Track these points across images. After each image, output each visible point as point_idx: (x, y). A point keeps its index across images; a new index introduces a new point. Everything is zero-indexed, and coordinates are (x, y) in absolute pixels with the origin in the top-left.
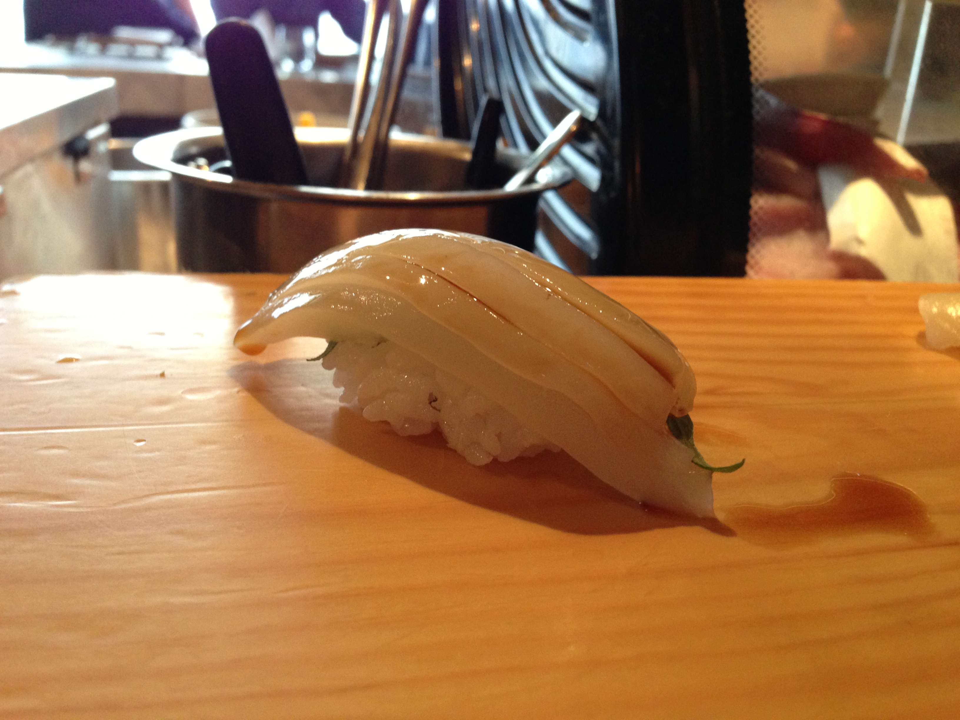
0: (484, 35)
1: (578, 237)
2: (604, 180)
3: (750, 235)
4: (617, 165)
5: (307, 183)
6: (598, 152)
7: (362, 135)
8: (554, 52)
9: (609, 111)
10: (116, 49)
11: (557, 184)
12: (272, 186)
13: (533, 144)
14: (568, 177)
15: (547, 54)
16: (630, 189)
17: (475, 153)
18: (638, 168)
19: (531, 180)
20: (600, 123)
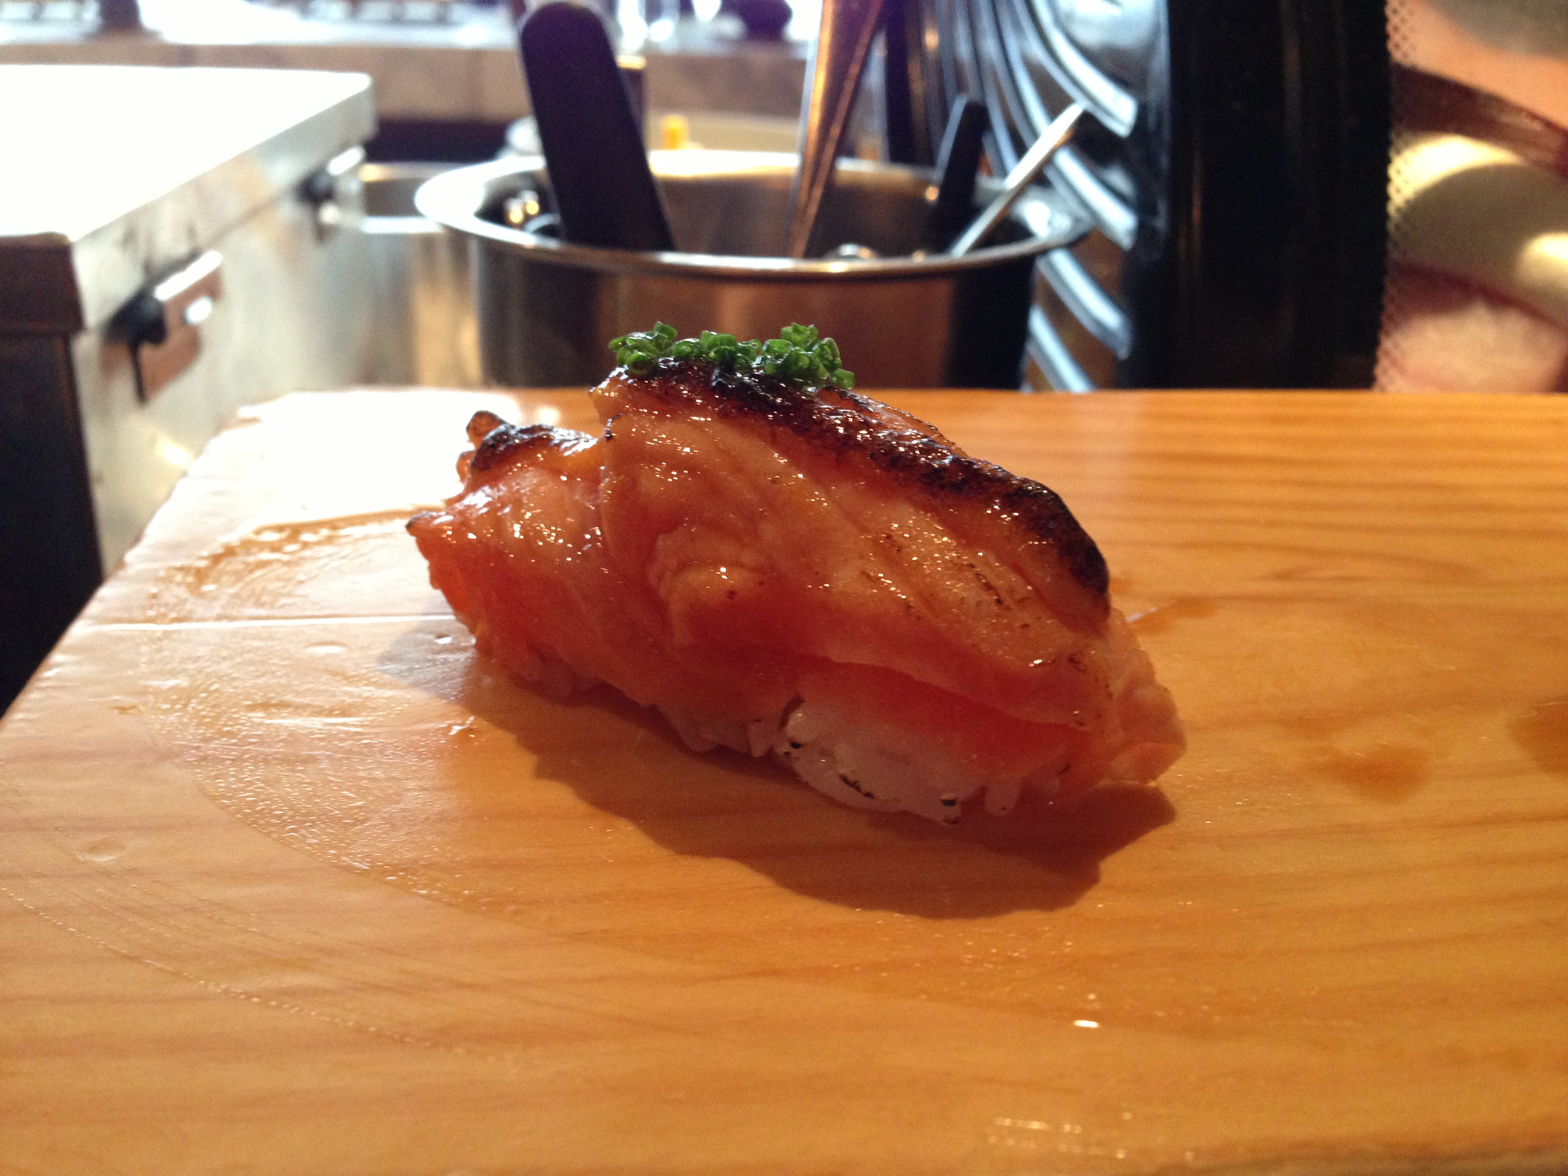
1: (1098, 323)
2: (1143, 231)
3: (1384, 318)
4: (1162, 207)
5: (670, 247)
9: (1152, 119)
10: (373, 10)
11: (1069, 239)
12: (620, 255)
14: (1082, 228)
16: (1182, 244)
17: (945, 188)
18: (1196, 213)
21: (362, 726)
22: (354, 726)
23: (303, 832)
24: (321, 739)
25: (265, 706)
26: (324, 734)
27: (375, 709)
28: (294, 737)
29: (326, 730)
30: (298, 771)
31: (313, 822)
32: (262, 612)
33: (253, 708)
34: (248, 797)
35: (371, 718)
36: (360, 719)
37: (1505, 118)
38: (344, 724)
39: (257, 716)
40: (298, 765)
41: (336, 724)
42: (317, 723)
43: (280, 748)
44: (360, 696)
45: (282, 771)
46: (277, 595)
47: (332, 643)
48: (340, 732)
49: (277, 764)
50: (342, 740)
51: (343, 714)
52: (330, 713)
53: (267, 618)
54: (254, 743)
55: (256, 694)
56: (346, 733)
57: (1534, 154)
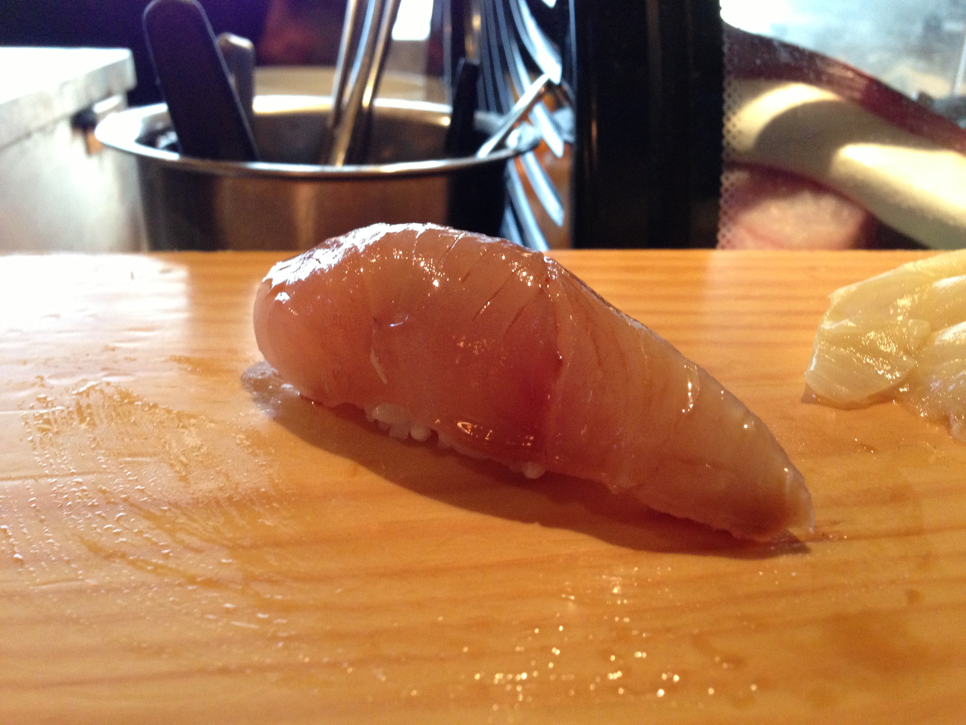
16: (586, 154)
17: (453, 118)
18: (594, 134)
19: (501, 146)
37: (831, 70)
57: (848, 93)
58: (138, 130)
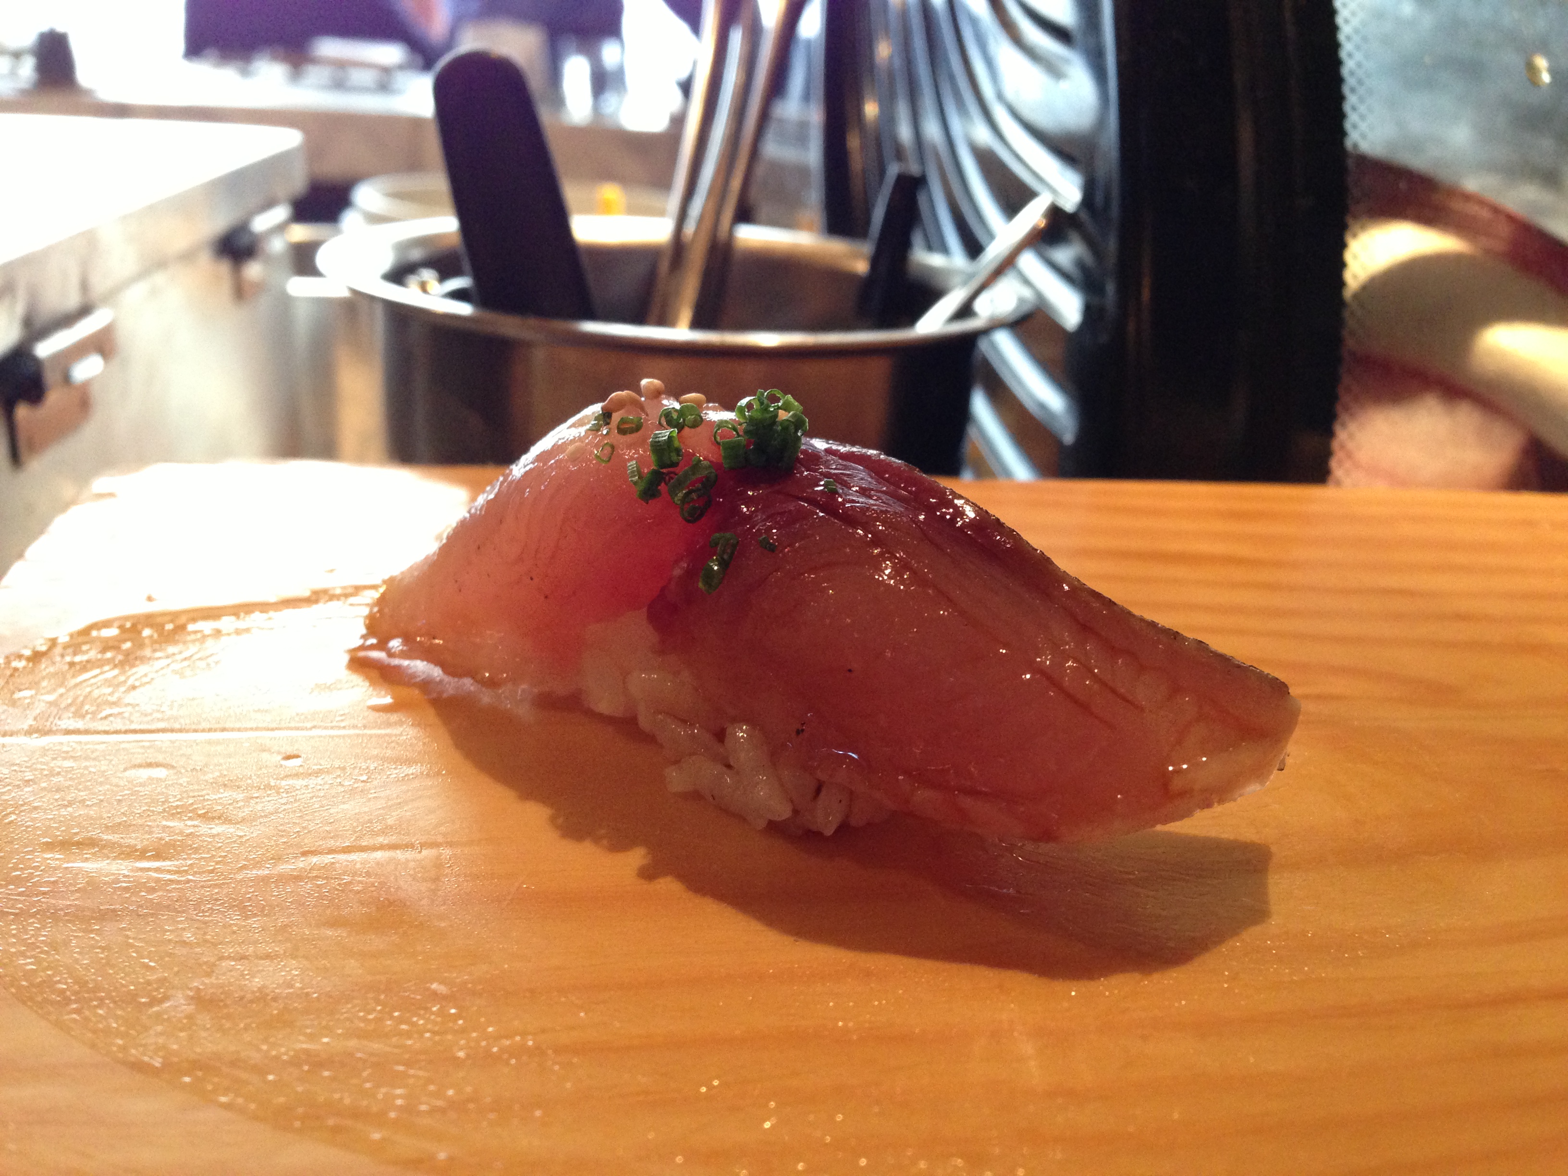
0: (898, 63)
1: (1042, 406)
2: (1090, 312)
4: (1110, 288)
5: (593, 316)
6: (1080, 264)
7: (690, 228)
8: (1010, 94)
9: (1099, 199)
10: (315, 75)
11: (1012, 318)
12: (532, 322)
13: (974, 248)
14: (1026, 308)
15: (1000, 97)
16: (1131, 327)
17: (875, 262)
18: (1146, 294)
19: (965, 311)
20: (1084, 216)
21: (176, 872)
22: (169, 872)
23: (87, 1013)
24: (126, 889)
25: (65, 845)
26: (129, 882)
27: (196, 850)
28: (93, 885)
29: (132, 877)
30: (92, 931)
31: (101, 999)
32: (80, 724)
33: (50, 847)
34: (26, 964)
35: (189, 862)
36: (176, 863)
38: (157, 870)
39: (54, 857)
40: (94, 923)
41: (149, 869)
42: (122, 868)
43: (74, 900)
44: (181, 833)
45: (72, 931)
46: (101, 704)
47: (158, 765)
48: (149, 879)
49: (69, 921)
50: (152, 890)
51: (158, 857)
52: (142, 854)
53: (87, 732)
54: (44, 893)
55: (57, 829)
56: (158, 880)
57: (1484, 242)
58: (387, 261)
